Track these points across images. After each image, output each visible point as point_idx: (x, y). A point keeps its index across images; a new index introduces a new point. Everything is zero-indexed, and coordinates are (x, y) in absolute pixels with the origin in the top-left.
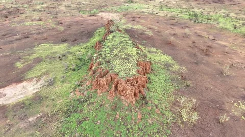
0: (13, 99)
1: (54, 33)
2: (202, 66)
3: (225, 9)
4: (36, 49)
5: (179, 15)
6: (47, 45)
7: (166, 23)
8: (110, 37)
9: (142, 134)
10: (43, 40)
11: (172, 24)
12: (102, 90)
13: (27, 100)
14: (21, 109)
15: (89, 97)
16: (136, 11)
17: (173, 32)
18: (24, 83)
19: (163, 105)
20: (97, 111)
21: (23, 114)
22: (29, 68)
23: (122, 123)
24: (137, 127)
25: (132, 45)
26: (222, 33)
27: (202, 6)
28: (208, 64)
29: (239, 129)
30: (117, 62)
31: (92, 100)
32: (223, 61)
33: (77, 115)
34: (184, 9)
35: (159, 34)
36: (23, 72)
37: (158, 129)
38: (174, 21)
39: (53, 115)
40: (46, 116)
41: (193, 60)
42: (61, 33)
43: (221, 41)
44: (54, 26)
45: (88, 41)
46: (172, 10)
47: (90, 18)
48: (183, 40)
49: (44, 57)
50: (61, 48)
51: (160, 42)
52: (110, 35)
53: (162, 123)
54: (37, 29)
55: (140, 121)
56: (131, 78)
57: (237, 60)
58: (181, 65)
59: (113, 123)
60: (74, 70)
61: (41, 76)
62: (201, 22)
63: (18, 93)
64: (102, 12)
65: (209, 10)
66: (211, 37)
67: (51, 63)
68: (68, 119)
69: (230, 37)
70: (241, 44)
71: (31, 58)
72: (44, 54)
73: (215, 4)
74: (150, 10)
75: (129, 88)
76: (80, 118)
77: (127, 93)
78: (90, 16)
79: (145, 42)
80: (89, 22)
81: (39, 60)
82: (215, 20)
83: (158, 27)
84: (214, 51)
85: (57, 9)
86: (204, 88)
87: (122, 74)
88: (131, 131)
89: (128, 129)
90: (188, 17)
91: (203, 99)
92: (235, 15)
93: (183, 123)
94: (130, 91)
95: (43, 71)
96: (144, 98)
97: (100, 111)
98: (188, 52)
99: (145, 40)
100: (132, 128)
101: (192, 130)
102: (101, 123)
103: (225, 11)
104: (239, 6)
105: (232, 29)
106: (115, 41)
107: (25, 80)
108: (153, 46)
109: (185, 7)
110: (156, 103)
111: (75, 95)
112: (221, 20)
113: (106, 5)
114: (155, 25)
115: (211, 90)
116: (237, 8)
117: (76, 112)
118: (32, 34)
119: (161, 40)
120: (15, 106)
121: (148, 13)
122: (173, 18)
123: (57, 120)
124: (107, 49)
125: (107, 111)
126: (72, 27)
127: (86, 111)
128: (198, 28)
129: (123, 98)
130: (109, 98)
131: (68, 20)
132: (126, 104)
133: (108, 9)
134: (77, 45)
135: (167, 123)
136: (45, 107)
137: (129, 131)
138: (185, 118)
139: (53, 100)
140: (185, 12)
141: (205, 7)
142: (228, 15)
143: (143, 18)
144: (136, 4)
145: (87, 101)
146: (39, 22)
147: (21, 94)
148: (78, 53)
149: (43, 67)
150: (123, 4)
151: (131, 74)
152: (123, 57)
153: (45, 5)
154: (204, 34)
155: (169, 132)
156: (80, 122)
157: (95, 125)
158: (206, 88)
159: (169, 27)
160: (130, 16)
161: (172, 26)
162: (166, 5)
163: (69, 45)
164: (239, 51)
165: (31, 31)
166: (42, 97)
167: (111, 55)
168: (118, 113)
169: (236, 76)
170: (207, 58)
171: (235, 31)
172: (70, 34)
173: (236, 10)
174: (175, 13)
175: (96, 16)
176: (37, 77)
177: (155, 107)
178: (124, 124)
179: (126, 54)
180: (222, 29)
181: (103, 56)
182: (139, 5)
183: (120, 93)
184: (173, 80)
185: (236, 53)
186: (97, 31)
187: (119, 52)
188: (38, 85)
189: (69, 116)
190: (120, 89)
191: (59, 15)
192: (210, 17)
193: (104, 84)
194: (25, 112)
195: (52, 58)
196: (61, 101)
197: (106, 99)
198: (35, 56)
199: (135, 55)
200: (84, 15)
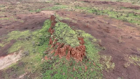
0: (4, 66)
1: (18, 24)
2: (107, 38)
3: (110, 7)
4: (9, 34)
5: (87, 11)
6: (16, 32)
7: (81, 16)
8: (57, 25)
9: (89, 78)
10: (11, 29)
11: (85, 16)
12: (62, 55)
13: (14, 65)
14: (12, 72)
15: (55, 60)
16: (62, 9)
17: (87, 21)
18: (9, 56)
19: (96, 60)
20: (61, 67)
21: (15, 75)
22: (9, 46)
23: (78, 73)
24: (86, 74)
25: (71, 28)
26: (112, 20)
27: (98, 5)
28: (110, 37)
29: (135, 70)
30: (67, 38)
31: (57, 61)
32: (116, 35)
33: (50, 71)
34: (88, 7)
35: (80, 22)
36: (6, 49)
37: (97, 74)
38: (85, 14)
39: (34, 73)
40: (30, 74)
41: (102, 36)
42: (22, 24)
43: (113, 24)
44: (16, 20)
45: (41, 28)
46: (82, 8)
47: (37, 14)
48: (93, 25)
49: (17, 39)
50: (25, 33)
51: (82, 26)
52: (56, 24)
53: (98, 71)
54: (6, 22)
55: (87, 70)
56: (78, 47)
57: (123, 34)
58: (96, 38)
59: (72, 73)
60: (39, 45)
61: (19, 51)
62: (100, 15)
63: (6, 62)
64: (43, 10)
65: (101, 8)
66: (107, 23)
67: (22, 42)
68: (44, 74)
69: (116, 22)
70: (123, 25)
71: (8, 40)
72: (16, 37)
73: (104, 4)
74: (70, 8)
75: (78, 52)
76: (52, 72)
77: (77, 55)
78: (36, 13)
79: (74, 27)
80: (37, 16)
81: (14, 41)
82: (106, 13)
83: (78, 18)
84: (111, 30)
85: (15, 10)
86: (112, 50)
87: (72, 45)
88: (83, 76)
89: (81, 76)
90: (92, 12)
91: (114, 56)
92: (116, 10)
93: (108, 69)
94: (79, 54)
95: (19, 47)
96: (86, 58)
97: (63, 67)
98: (98, 31)
99: (74, 26)
100: (83, 75)
101: (113, 73)
102: (65, 74)
103: (110, 8)
104: (116, 5)
105: (116, 17)
106: (61, 27)
107: (9, 54)
108: (79, 29)
109: (89, 6)
110: (93, 60)
111: (45, 59)
112: (109, 13)
113: (44, 6)
114: (76, 17)
115: (116, 51)
116: (115, 6)
117: (49, 69)
118: (3, 25)
119: (82, 25)
120: (7, 70)
121: (70, 10)
122: (84, 13)
123: (37, 76)
124: (58, 32)
125: (67, 67)
126: (27, 20)
127: (55, 68)
128: (99, 18)
129: (75, 58)
130: (67, 59)
131: (24, 16)
132: (78, 62)
133: (46, 9)
134: (36, 30)
135: (100, 70)
136: (27, 69)
137: (82, 77)
138: (108, 67)
139: (32, 64)
140: (90, 9)
141: (99, 6)
142: (112, 10)
143: (67, 13)
144: (61, 5)
145: (54, 62)
146: (5, 18)
147: (8, 63)
148: (38, 35)
149: (19, 45)
150: (54, 5)
151: (77, 44)
152: (69, 35)
153: (6, 7)
154: (103, 21)
155: (102, 75)
156: (53, 75)
157: (62, 75)
158: (113, 50)
159: (83, 18)
160: (60, 12)
161: (85, 17)
162: (78, 6)
163: (30, 31)
164: (123, 29)
165: (2, 24)
166: (23, 63)
167: (62, 35)
168: (74, 67)
169: (125, 42)
170: (108, 34)
171: (118, 18)
172: (28, 25)
173: (115, 7)
174: (84, 10)
175: (40, 13)
176: (16, 51)
177: (92, 62)
178: (79, 73)
179: (70, 34)
180: (111, 18)
181: (58, 36)
182: (63, 6)
183: (73, 56)
184: (96, 47)
185: (121, 30)
186: (45, 22)
187: (66, 33)
188: (18, 56)
189: (45, 72)
190: (73, 53)
191: (17, 13)
192: (103, 12)
193: (63, 52)
194: (15, 73)
195: (22, 39)
196: (37, 64)
197: (65, 60)
198: (10, 39)
199: (75, 34)
200: (33, 13)
